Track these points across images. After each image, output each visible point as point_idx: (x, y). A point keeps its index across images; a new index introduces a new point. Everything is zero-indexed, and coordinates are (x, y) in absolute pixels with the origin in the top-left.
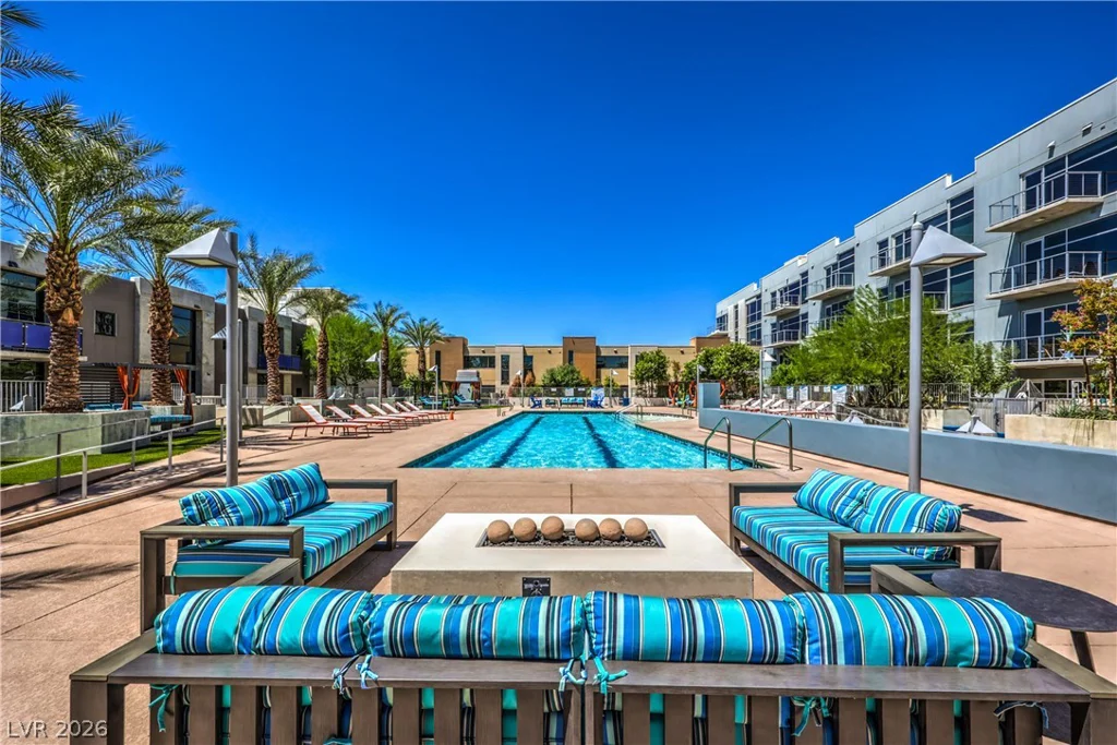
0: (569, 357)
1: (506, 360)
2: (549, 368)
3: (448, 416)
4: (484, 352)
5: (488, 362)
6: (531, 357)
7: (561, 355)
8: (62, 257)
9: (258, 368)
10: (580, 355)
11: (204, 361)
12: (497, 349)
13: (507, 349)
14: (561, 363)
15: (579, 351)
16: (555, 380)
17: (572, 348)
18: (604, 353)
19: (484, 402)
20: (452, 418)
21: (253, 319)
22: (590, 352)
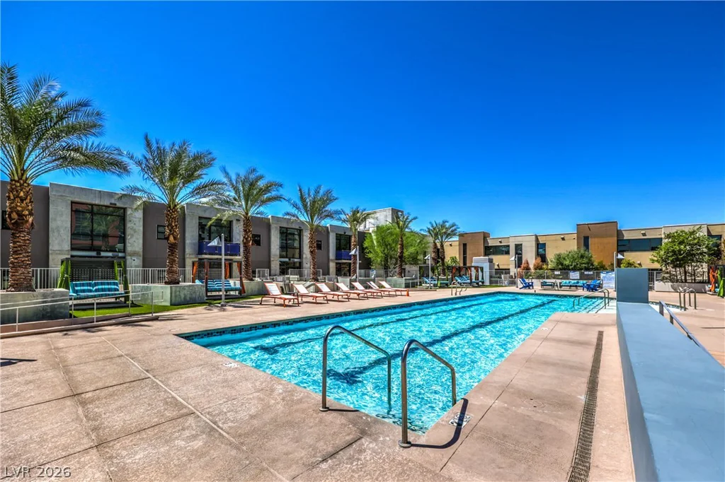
0: (585, 241)
1: (519, 248)
2: (558, 253)
3: (405, 293)
4: (501, 242)
5: (504, 250)
6: (544, 245)
7: (576, 241)
8: (169, 211)
9: (336, 259)
10: (596, 240)
11: (304, 256)
12: (511, 240)
13: (520, 239)
14: (575, 248)
15: (595, 236)
16: (562, 264)
17: (587, 233)
18: (627, 236)
19: (497, 282)
20: (408, 295)
21: (332, 231)
22: (611, 236)
